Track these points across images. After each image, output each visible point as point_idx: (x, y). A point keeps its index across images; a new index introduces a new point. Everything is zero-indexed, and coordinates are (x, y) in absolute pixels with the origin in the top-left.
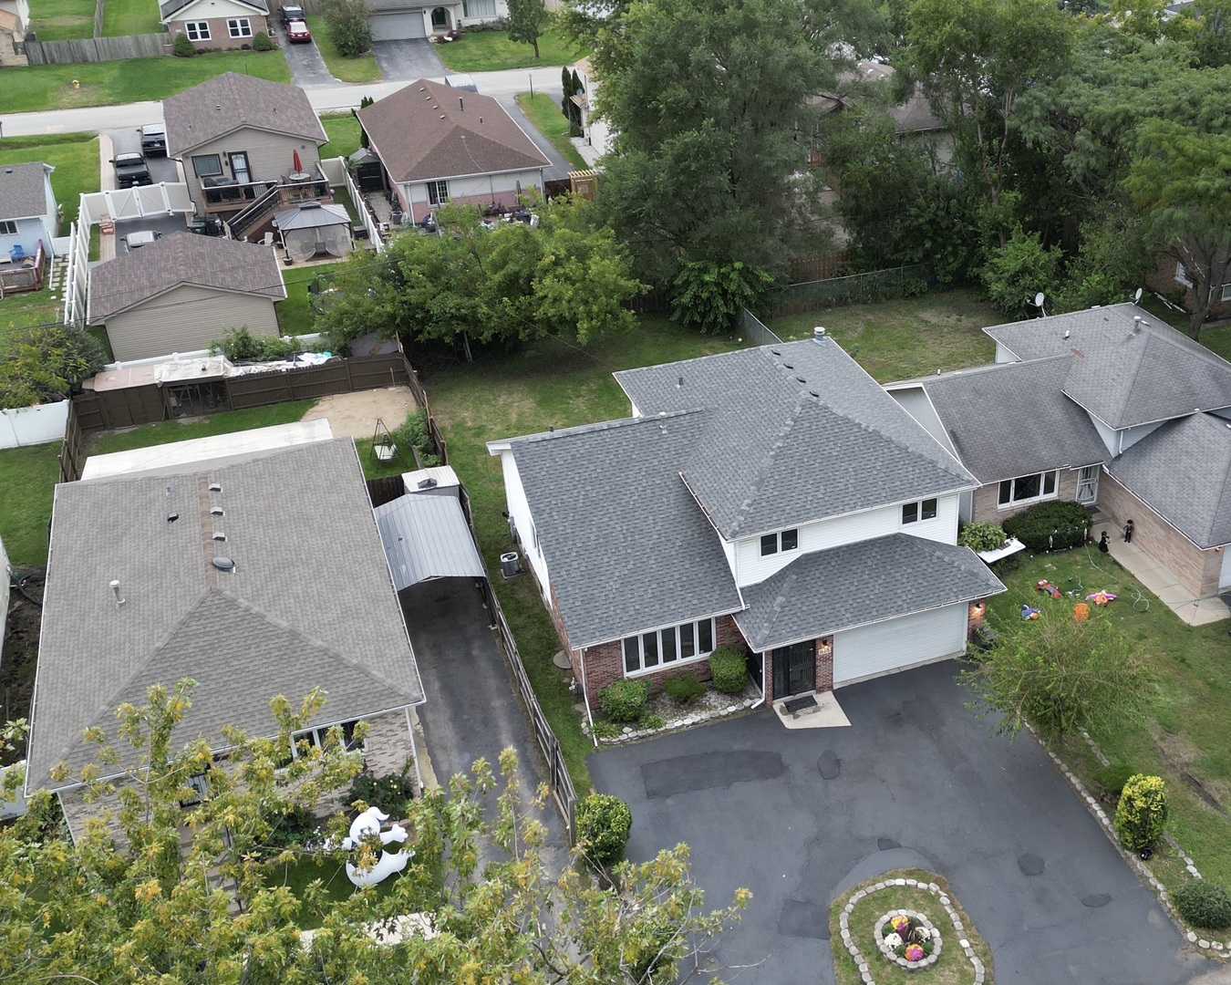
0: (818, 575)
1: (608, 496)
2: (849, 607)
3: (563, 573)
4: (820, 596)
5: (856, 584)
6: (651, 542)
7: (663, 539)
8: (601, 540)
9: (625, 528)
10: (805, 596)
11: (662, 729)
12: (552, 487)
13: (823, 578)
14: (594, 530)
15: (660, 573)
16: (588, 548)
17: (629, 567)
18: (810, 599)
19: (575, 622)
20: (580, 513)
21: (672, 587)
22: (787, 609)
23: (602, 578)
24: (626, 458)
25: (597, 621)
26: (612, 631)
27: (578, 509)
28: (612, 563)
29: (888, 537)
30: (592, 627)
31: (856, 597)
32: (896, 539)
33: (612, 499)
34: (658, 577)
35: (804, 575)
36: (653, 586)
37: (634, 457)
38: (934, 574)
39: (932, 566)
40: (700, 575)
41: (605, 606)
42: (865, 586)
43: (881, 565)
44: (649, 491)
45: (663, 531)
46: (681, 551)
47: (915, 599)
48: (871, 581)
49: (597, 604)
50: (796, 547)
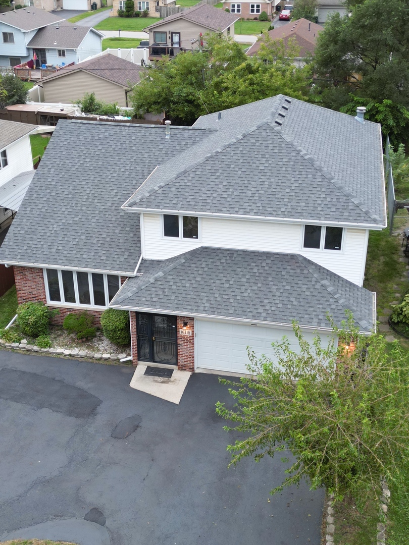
0: (203, 266)
1: (97, 168)
2: (212, 298)
3: (29, 209)
4: (193, 282)
5: (231, 282)
6: (103, 207)
7: (113, 208)
8: (70, 196)
9: (93, 192)
10: (181, 278)
11: (45, 350)
12: (63, 153)
13: (206, 269)
14: (71, 188)
15: (94, 230)
16: (58, 198)
17: (75, 219)
18: (183, 282)
19: (11, 244)
20: (69, 174)
21: (95, 242)
22: (160, 283)
23: (52, 221)
24: (128, 148)
25: (25, 248)
26: (30, 258)
27: (70, 172)
28: (66, 213)
29: (287, 255)
30: (20, 251)
31: (224, 293)
32: (292, 258)
33: (98, 171)
34: (90, 232)
35: (192, 262)
36: (83, 237)
37: (134, 148)
38: (309, 297)
39: (312, 290)
40: (121, 241)
41: (39, 240)
42: (238, 287)
43: (264, 275)
44: (127, 173)
45: (117, 202)
46: (120, 220)
47: (276, 312)
48: (246, 284)
49: (35, 237)
50: (197, 238)
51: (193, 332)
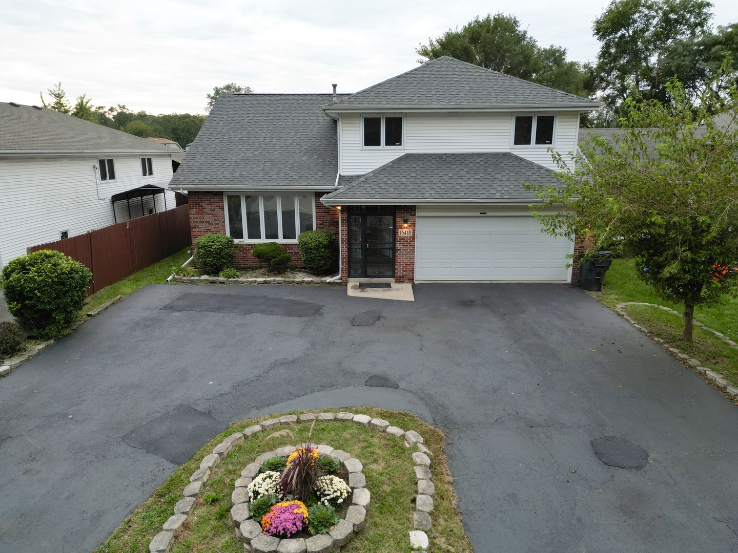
0: (414, 166)
2: (436, 187)
4: (409, 177)
5: (450, 175)
6: (283, 144)
7: (295, 144)
9: (269, 135)
11: (234, 280)
13: (418, 168)
14: (244, 133)
15: (278, 159)
17: (256, 153)
18: (398, 178)
21: (282, 167)
22: (371, 181)
23: (229, 155)
25: (203, 175)
28: (244, 149)
29: (498, 154)
31: (446, 183)
34: (275, 161)
36: (267, 165)
40: (311, 165)
41: (217, 169)
42: (460, 178)
43: (482, 168)
45: (297, 140)
46: (305, 151)
48: (467, 175)
49: (212, 167)
50: (400, 145)
51: (414, 231)
